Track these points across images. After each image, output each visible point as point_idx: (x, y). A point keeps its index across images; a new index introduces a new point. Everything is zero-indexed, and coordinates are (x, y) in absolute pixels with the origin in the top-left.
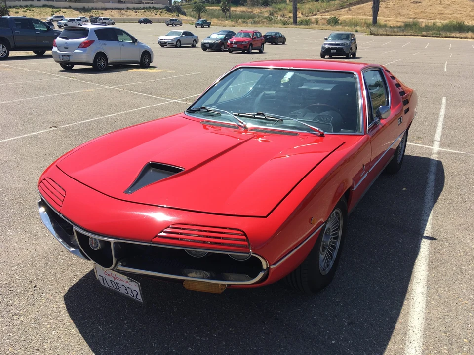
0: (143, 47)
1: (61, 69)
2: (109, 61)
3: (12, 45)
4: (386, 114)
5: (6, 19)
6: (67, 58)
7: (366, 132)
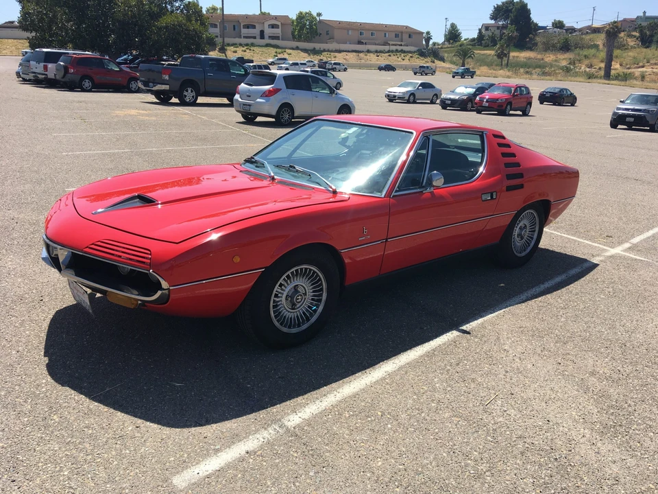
0: (343, 99)
1: (242, 120)
2: (296, 114)
3: (202, 90)
4: (439, 181)
5: (200, 58)
6: (247, 108)
7: (388, 194)
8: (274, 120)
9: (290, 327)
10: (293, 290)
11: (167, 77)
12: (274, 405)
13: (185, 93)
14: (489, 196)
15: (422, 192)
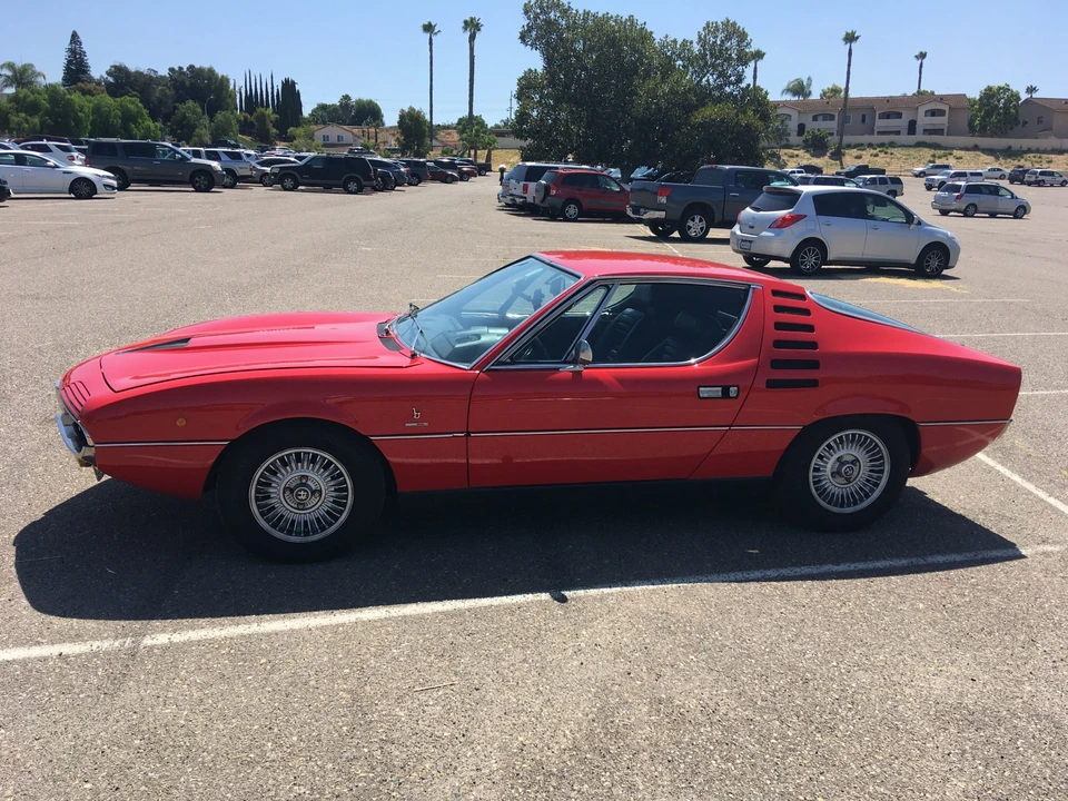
2: (831, 257)
3: (718, 217)
4: (587, 355)
5: (721, 170)
6: (746, 245)
7: (479, 367)
8: (788, 265)
9: (290, 533)
10: (298, 482)
11: (663, 200)
13: (690, 223)
14: (718, 391)
15: (557, 369)
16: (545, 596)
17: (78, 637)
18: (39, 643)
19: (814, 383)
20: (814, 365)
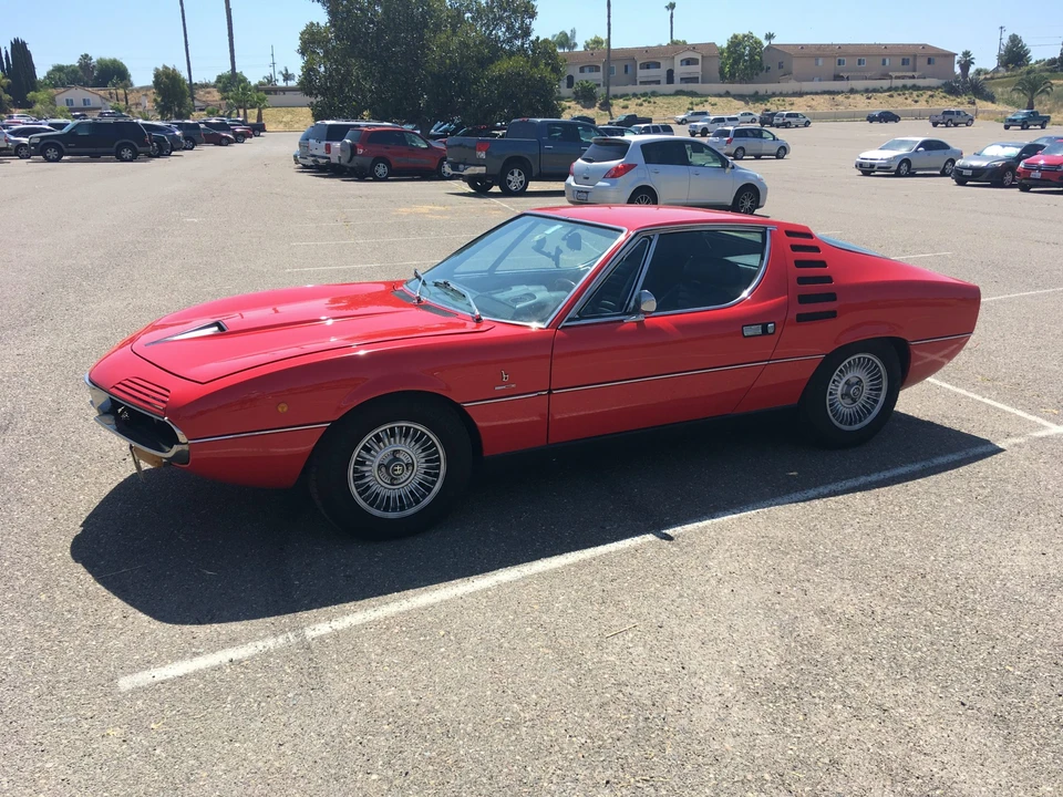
3: (535, 170)
4: (650, 304)
5: (533, 123)
6: (584, 196)
7: (554, 325)
9: (386, 510)
10: (391, 457)
11: (482, 155)
12: (309, 608)
13: (510, 177)
14: (758, 330)
15: (622, 321)
16: (650, 537)
17: (233, 641)
18: (196, 654)
19: (832, 315)
20: (832, 297)
